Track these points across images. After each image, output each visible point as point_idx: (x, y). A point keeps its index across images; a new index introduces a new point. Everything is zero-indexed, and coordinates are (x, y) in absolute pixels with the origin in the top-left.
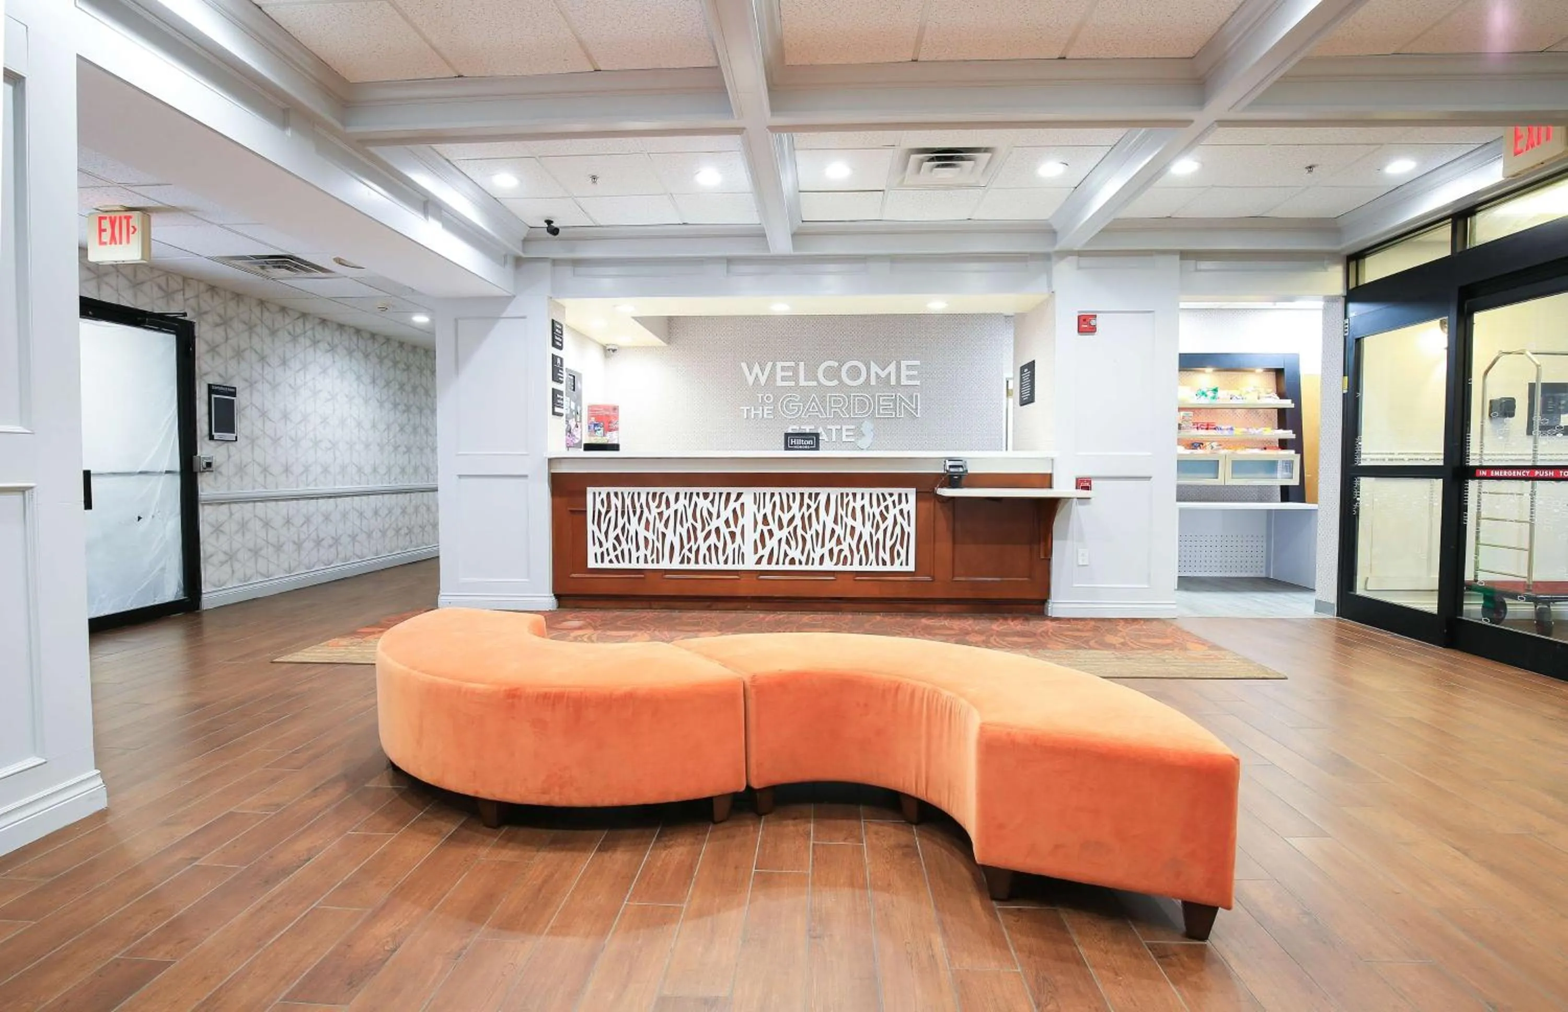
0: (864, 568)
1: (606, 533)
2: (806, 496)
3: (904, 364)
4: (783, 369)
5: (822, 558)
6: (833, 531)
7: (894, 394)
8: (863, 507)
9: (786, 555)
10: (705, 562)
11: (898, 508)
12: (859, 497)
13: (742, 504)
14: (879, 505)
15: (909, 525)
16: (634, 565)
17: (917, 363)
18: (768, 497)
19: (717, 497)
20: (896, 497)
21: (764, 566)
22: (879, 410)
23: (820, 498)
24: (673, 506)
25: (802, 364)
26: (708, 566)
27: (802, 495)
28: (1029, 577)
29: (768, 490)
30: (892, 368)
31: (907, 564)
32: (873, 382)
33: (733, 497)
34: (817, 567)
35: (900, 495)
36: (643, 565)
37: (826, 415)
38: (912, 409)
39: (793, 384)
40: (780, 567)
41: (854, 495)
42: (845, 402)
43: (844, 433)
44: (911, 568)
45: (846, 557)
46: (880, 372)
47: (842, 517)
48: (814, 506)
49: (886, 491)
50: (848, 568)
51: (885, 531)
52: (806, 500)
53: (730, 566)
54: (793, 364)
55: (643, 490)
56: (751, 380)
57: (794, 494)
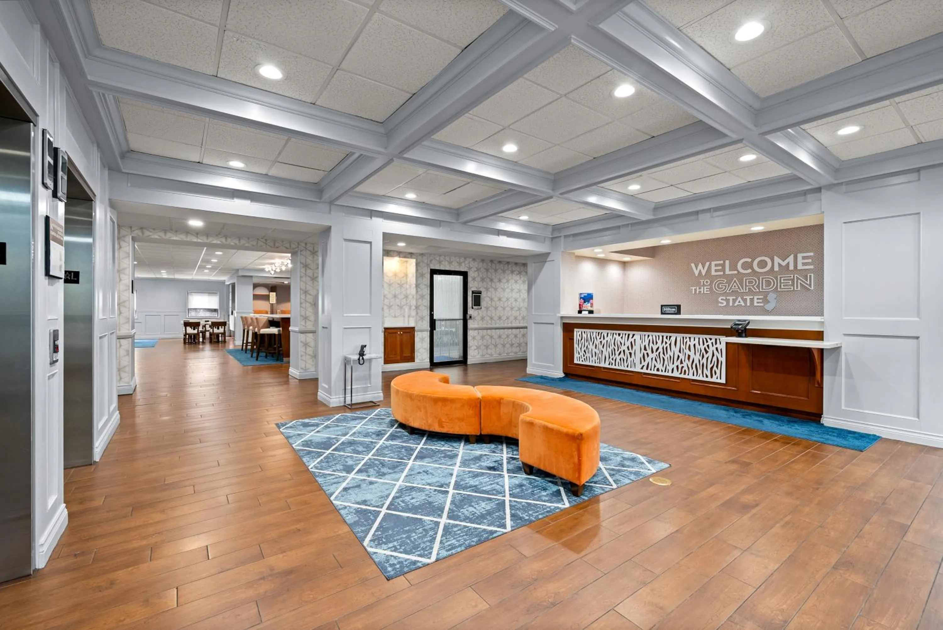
0: (695, 378)
1: (581, 349)
2: (665, 338)
3: (800, 256)
4: (716, 265)
5: (673, 370)
6: (679, 357)
7: (792, 276)
8: (694, 345)
9: (655, 366)
10: (619, 366)
11: (715, 346)
12: (692, 339)
13: (635, 340)
14: (704, 344)
15: (722, 357)
16: (592, 364)
17: (812, 254)
18: (646, 337)
19: (624, 335)
20: (713, 341)
21: (644, 370)
22: (780, 286)
23: (671, 338)
24: (606, 339)
25: (728, 261)
26: (620, 368)
27: (663, 336)
28: (807, 397)
29: (647, 333)
30: (791, 259)
31: (720, 379)
32: (776, 269)
33: (631, 336)
34: (670, 374)
35: (716, 339)
37: (743, 289)
38: (807, 284)
39: (722, 273)
40: (652, 372)
41: (690, 338)
42: (756, 282)
43: (756, 301)
44: (723, 381)
45: (685, 371)
46: (781, 262)
47: (683, 350)
48: (669, 343)
49: (708, 337)
50: (686, 376)
51: (707, 358)
52: (665, 339)
53: (629, 369)
54: (722, 262)
55: (595, 331)
56: (697, 273)
57: (659, 336)
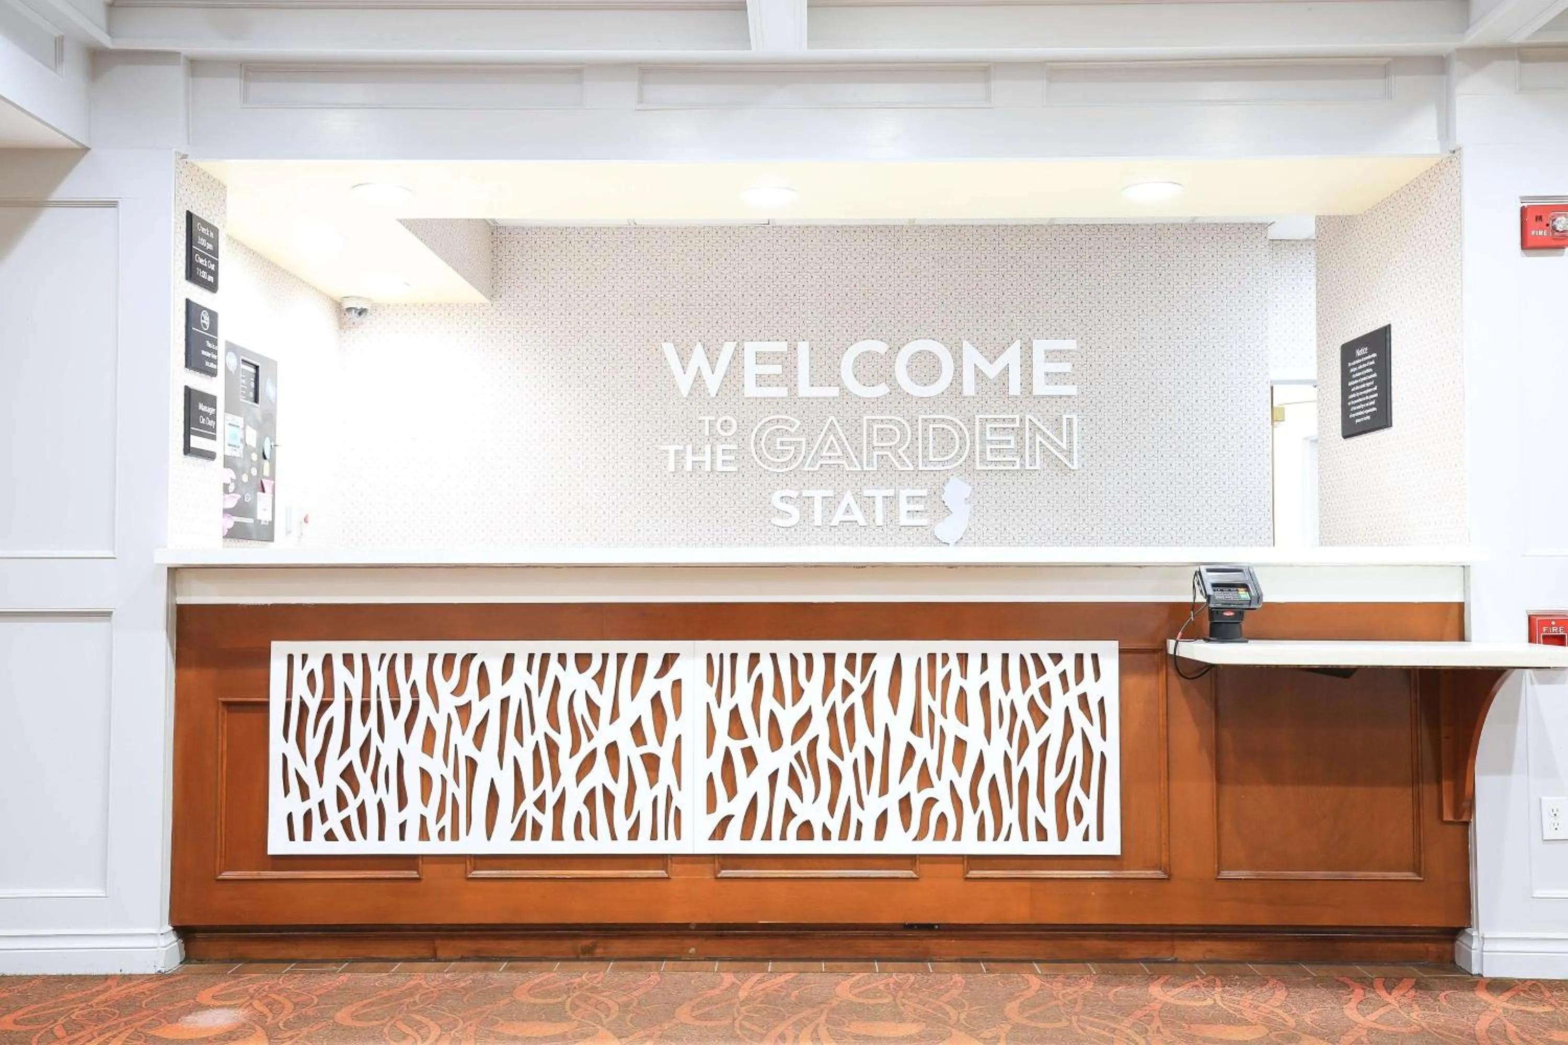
0: (990, 847)
1: (320, 762)
2: (840, 662)
3: (1040, 347)
4: (760, 358)
5: (882, 821)
6: (910, 751)
7: (1017, 417)
8: (985, 691)
9: (789, 814)
10: (578, 836)
11: (1075, 691)
12: (974, 663)
13: (677, 684)
14: (1025, 684)
15: (1104, 736)
16: (392, 846)
17: (1070, 344)
18: (743, 664)
19: (612, 663)
20: (1068, 664)
21: (732, 844)
22: (983, 452)
23: (875, 665)
24: (498, 690)
25: (803, 348)
26: (588, 846)
27: (830, 658)
28: (1417, 870)
29: (744, 648)
30: (1012, 356)
31: (1100, 837)
32: (969, 388)
33: (654, 665)
34: (868, 845)
35: (1079, 658)
36: (413, 846)
37: (861, 465)
38: (1062, 451)
39: (783, 392)
40: (775, 847)
41: (963, 658)
42: (904, 434)
43: (904, 506)
44: (1112, 845)
45: (942, 818)
46: (984, 365)
47: (931, 714)
48: (860, 688)
49: (1044, 648)
50: (947, 847)
51: (1043, 749)
52: (841, 672)
53: (645, 845)
54: (782, 346)
55: (420, 649)
56: (684, 383)
57: (809, 657)
